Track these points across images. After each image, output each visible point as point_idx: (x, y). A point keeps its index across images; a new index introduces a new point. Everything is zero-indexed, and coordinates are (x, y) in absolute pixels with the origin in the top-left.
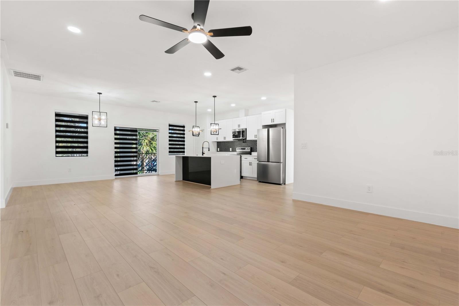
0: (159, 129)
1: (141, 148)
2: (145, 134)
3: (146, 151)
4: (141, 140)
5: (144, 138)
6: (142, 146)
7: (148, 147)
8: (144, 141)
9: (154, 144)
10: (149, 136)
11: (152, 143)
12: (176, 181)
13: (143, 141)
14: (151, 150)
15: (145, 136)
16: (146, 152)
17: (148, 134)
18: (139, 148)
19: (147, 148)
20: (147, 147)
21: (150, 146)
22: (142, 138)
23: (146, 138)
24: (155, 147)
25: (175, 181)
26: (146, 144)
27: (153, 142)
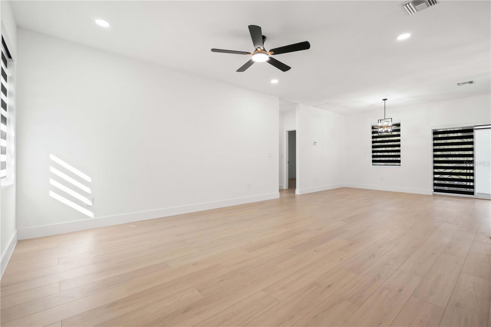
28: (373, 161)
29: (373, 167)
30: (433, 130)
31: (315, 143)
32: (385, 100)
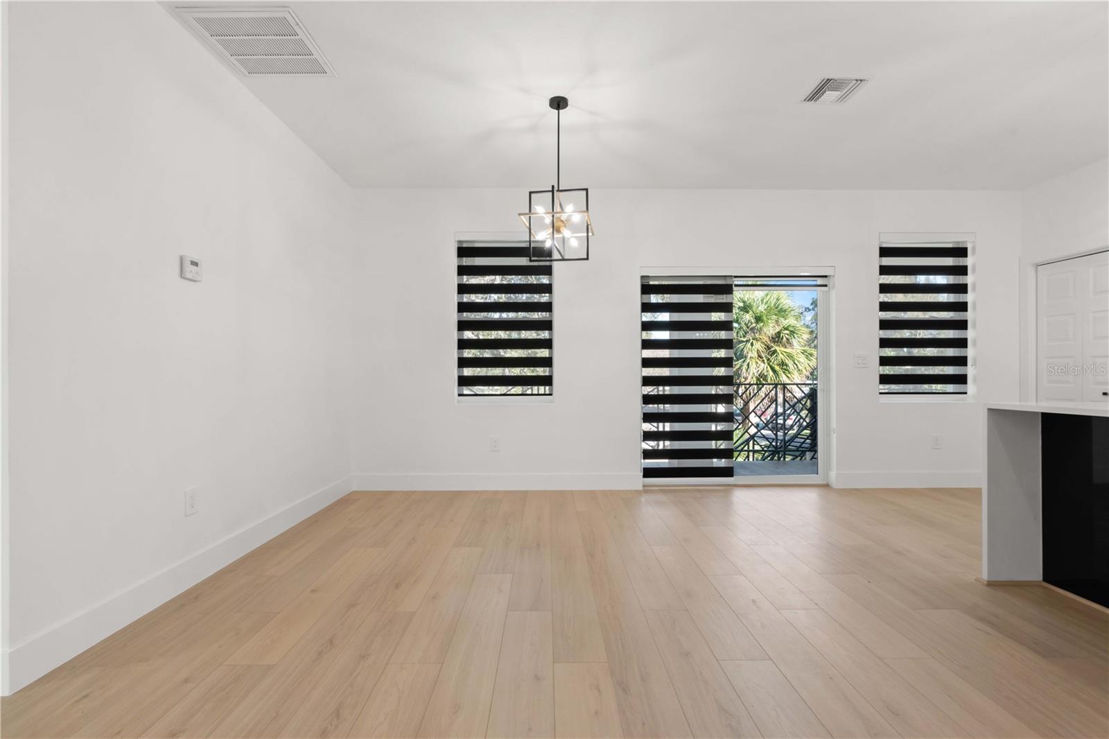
0: (832, 274)
1: (741, 366)
2: (754, 325)
3: (756, 375)
4: (743, 342)
5: (749, 336)
6: (744, 362)
7: (763, 365)
8: (752, 344)
9: (780, 354)
10: (765, 329)
11: (775, 351)
12: (991, 584)
13: (749, 345)
14: (771, 373)
15: (752, 329)
16: (758, 379)
17: (762, 324)
18: (738, 367)
19: (761, 369)
20: (759, 362)
21: (768, 360)
22: (744, 337)
23: (757, 336)
24: (783, 364)
25: (985, 576)
26: (756, 355)
27: (777, 348)
30: (643, 278)
31: (189, 268)
32: (559, 103)
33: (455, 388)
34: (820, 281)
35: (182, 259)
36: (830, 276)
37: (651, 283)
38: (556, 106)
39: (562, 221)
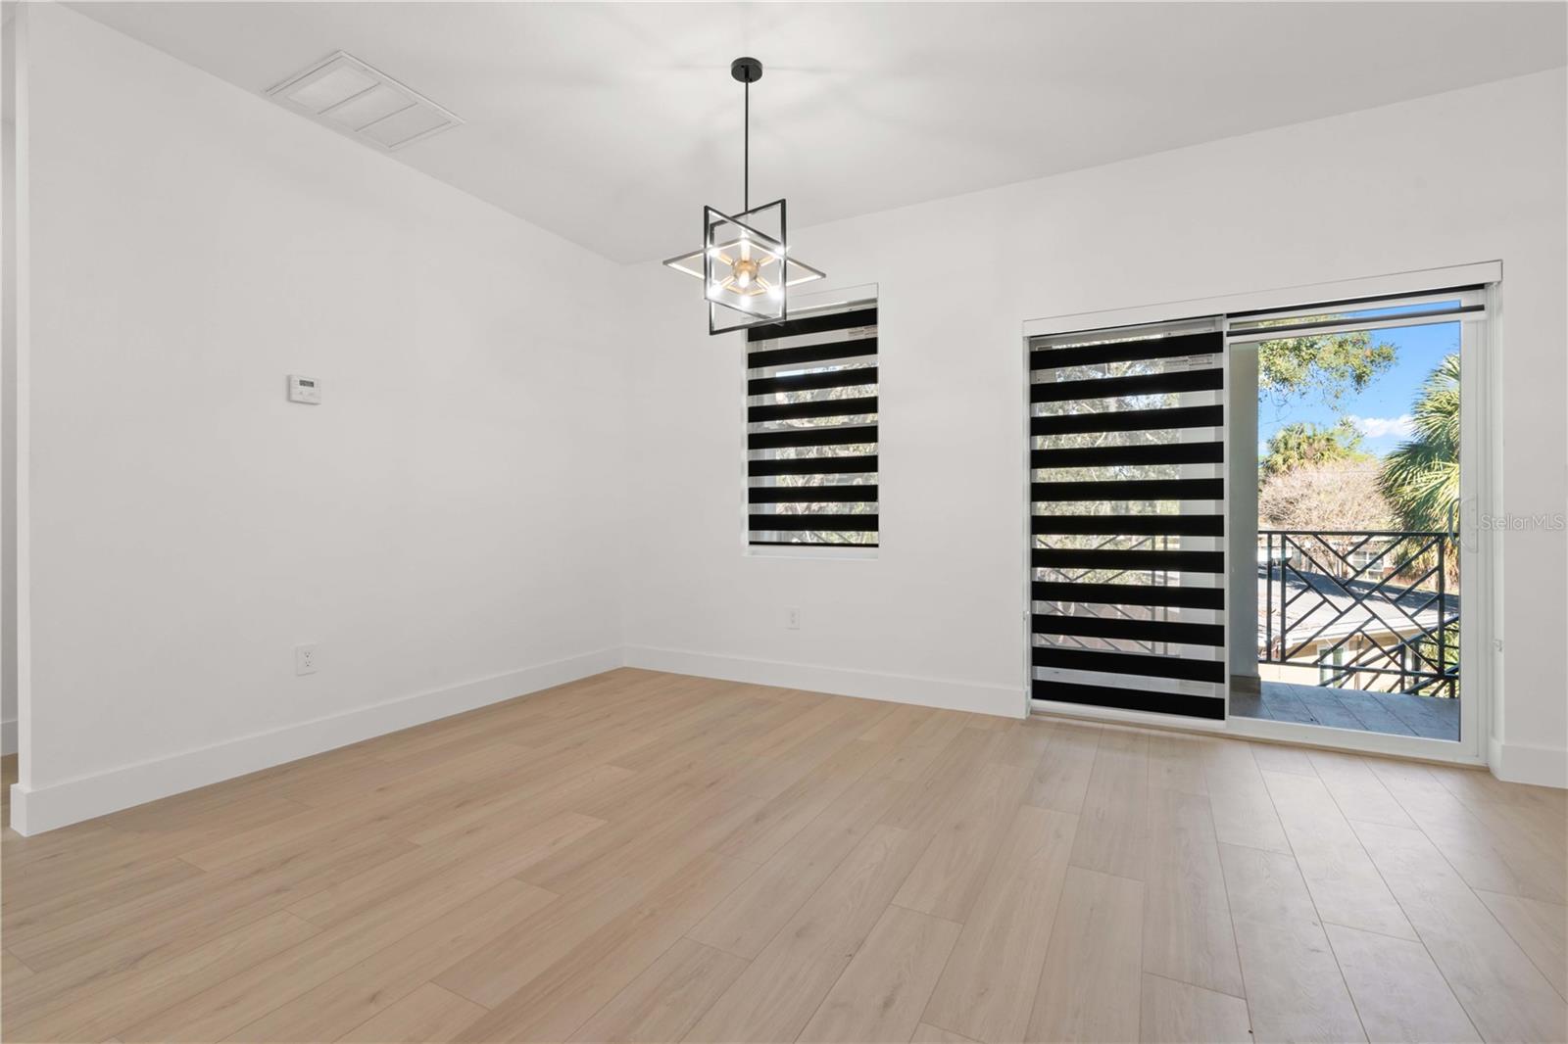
0: (1494, 279)
28: (757, 523)
29: (754, 553)
30: (1033, 340)
31: (298, 389)
32: (747, 70)
33: (746, 534)
34: (1466, 299)
35: (289, 379)
36: (1491, 283)
37: (1055, 347)
38: (743, 76)
39: (745, 262)
